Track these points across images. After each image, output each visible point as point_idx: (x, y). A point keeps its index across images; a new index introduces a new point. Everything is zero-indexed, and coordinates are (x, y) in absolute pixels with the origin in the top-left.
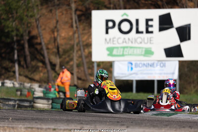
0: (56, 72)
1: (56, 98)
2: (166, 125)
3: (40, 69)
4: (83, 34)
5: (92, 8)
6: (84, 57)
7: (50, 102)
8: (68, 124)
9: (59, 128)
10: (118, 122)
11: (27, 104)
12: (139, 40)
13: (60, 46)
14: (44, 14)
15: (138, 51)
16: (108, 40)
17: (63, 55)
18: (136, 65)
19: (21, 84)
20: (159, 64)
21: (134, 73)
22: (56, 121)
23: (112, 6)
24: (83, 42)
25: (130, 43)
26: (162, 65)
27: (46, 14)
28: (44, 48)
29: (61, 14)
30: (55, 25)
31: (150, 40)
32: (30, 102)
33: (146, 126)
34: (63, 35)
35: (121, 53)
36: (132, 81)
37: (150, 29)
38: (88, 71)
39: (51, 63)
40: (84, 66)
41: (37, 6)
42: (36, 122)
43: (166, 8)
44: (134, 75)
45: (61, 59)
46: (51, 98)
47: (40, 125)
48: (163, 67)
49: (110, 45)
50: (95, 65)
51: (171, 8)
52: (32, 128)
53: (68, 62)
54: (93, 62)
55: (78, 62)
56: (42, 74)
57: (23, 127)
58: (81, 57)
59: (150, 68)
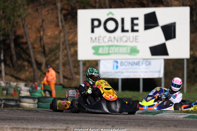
0: (41, 71)
1: (43, 97)
2: (152, 125)
3: (26, 68)
4: (69, 33)
5: (78, 7)
6: (69, 56)
7: (37, 101)
8: (53, 124)
9: (45, 128)
10: (103, 121)
11: (13, 103)
12: (125, 39)
13: (46, 45)
14: (29, 14)
15: (124, 50)
16: (94, 38)
17: (49, 54)
18: (122, 64)
19: (7, 83)
20: (144, 62)
21: (119, 72)
22: (42, 121)
23: (97, 5)
24: (69, 41)
25: (116, 41)
26: (147, 63)
27: (32, 13)
28: (30, 47)
29: (46, 13)
30: (41, 24)
31: (136, 39)
32: (16, 101)
33: (131, 125)
34: (49, 34)
35: (107, 52)
36: (118, 79)
37: (136, 28)
38: (74, 70)
39: (37, 62)
40: (69, 65)
41: (24, 5)
42: (22, 122)
43: (151, 7)
44: (119, 74)
45: (47, 58)
46: (37, 97)
47: (26, 125)
48: (148, 65)
49: (96, 44)
50: (81, 64)
51: (156, 7)
52: (18, 128)
53: (54, 61)
54: (79, 61)
55: (63, 61)
56: (28, 73)
57: (9, 127)
58: (66, 55)
59: (135, 66)
